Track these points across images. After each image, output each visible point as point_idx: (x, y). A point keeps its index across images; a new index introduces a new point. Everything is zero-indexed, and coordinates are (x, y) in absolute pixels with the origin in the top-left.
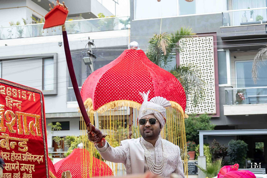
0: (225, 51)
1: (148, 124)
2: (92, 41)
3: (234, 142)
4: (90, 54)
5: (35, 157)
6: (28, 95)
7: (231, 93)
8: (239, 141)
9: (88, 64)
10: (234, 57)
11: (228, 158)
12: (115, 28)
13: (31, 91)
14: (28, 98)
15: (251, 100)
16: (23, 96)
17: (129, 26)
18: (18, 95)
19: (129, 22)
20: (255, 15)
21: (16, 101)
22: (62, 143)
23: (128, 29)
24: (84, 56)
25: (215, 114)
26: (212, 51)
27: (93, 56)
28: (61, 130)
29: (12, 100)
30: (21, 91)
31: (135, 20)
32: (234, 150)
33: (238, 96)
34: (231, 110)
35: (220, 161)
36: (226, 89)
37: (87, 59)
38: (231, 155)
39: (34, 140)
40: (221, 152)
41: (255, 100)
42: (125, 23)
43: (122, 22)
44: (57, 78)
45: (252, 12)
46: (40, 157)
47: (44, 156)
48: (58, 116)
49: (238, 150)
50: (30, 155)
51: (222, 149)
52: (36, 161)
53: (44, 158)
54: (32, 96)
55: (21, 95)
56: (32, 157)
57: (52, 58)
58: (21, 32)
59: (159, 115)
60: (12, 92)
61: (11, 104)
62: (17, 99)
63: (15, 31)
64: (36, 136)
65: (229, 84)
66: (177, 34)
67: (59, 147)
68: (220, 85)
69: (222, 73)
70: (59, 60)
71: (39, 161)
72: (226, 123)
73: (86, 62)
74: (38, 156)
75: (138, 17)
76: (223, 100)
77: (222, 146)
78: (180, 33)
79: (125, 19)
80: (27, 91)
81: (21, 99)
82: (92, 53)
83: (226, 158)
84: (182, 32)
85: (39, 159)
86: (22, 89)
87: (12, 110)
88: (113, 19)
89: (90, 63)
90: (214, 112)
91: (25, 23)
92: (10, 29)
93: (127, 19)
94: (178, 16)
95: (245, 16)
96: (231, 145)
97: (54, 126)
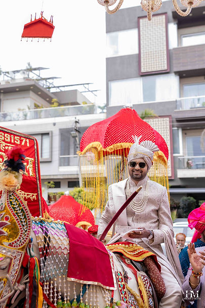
0: (178, 129)
1: (137, 167)
2: (77, 120)
3: (185, 198)
4: (76, 130)
5: (28, 195)
6: (21, 141)
7: (182, 161)
8: (189, 197)
9: (75, 137)
10: (184, 134)
11: (181, 210)
12: (95, 112)
13: (24, 138)
14: (21, 143)
15: (199, 167)
16: (16, 141)
17: (105, 111)
18: (11, 140)
19: (106, 108)
20: (201, 102)
21: (8, 145)
22: (55, 197)
23: (104, 113)
24: (72, 131)
25: (171, 177)
26: (169, 129)
27: (79, 132)
28: (55, 187)
29: (4, 144)
30: (14, 137)
31: (110, 106)
32: (185, 205)
33: (188, 163)
34: (183, 173)
35: (175, 212)
36: (179, 157)
37: (74, 133)
38: (183, 208)
39: (27, 179)
40: (175, 206)
41: (201, 166)
42: (102, 108)
43: (99, 107)
44: (51, 148)
45: (199, 100)
46: (33, 195)
47: (38, 194)
48: (52, 177)
49: (189, 204)
50: (23, 192)
51: (176, 204)
52: (29, 198)
53: (37, 196)
54: (26, 142)
55: (14, 140)
56: (25, 194)
57: (47, 134)
58: (26, 116)
59: (148, 160)
60: (4, 136)
61: (4, 148)
62: (10, 143)
63: (21, 114)
64: (29, 177)
65: (181, 154)
66: (142, 115)
67: (53, 200)
68: (175, 155)
69: (175, 146)
70: (53, 135)
71: (32, 198)
72: (179, 183)
73: (73, 135)
74: (31, 194)
75: (112, 104)
76: (177, 165)
77: (176, 202)
78: (144, 114)
79: (102, 105)
80: (20, 137)
81: (14, 144)
82: (77, 129)
83: (179, 210)
84: (146, 113)
85: (32, 196)
86: (15, 135)
87: (4, 152)
88: (94, 106)
89: (76, 136)
90: (170, 175)
91: (29, 109)
92: (18, 113)
93: (104, 105)
94: (142, 103)
95: (194, 102)
96: (183, 200)
97: (49, 185)
